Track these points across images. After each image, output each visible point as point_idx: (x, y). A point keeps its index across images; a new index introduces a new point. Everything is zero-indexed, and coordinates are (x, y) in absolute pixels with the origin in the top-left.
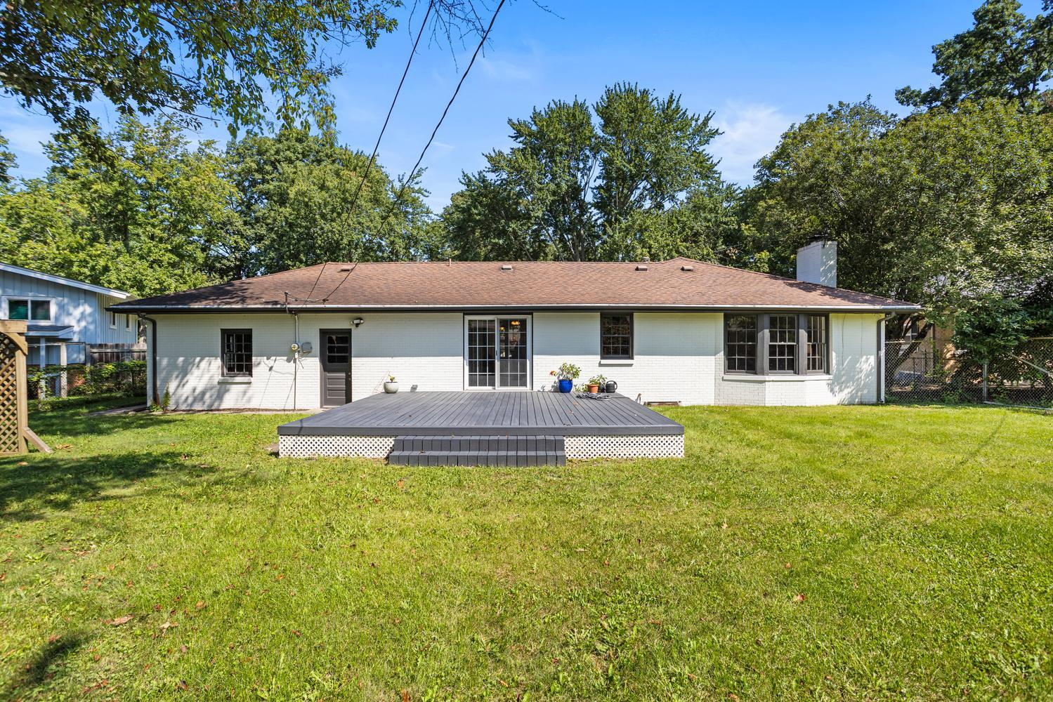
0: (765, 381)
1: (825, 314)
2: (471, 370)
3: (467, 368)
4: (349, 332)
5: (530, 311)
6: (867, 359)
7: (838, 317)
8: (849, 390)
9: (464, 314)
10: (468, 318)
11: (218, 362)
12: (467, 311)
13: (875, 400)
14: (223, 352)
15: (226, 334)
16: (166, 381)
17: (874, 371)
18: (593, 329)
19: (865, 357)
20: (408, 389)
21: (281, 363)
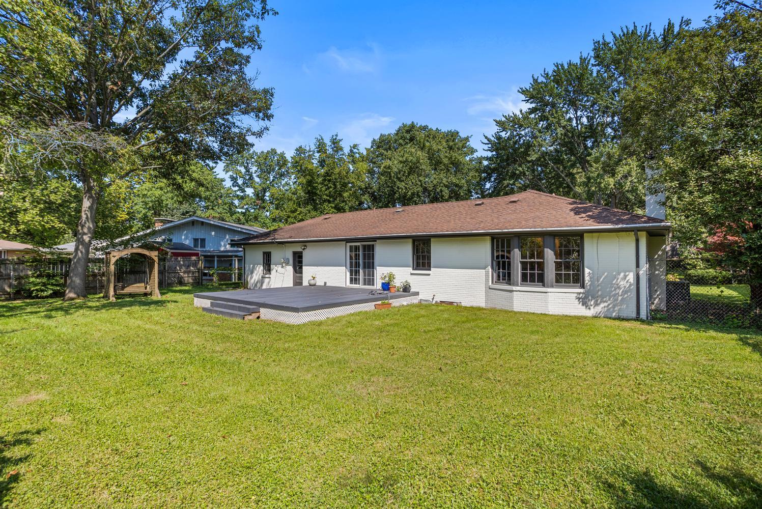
0: (513, 291)
1: (580, 235)
2: (351, 275)
3: (348, 274)
4: (301, 253)
5: (375, 239)
6: (625, 277)
7: (592, 237)
8: (606, 304)
9: (346, 242)
10: (349, 245)
11: (262, 268)
12: (348, 241)
13: (634, 315)
14: (264, 263)
15: (264, 253)
16: (248, 276)
17: (634, 287)
18: (407, 250)
19: (622, 274)
20: (323, 284)
21: (279, 268)
